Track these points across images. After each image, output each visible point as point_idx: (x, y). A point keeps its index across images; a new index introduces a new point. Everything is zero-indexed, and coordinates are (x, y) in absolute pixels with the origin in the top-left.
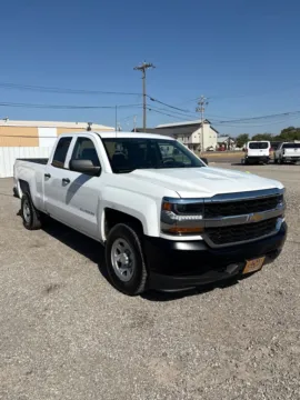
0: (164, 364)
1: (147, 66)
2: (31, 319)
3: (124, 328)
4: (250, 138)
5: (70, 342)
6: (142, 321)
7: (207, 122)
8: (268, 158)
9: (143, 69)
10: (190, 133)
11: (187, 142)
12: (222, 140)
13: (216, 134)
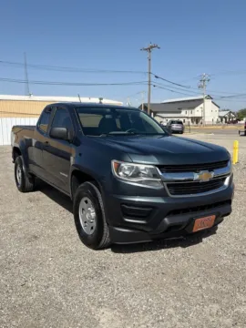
1: (152, 47)
7: (209, 97)
9: (149, 49)
10: (194, 108)
11: (190, 116)
12: (223, 114)
13: (217, 109)
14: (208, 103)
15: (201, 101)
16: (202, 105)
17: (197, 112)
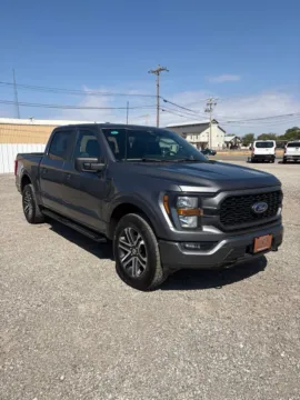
1: (161, 70)
4: (255, 137)
7: (215, 122)
9: (158, 72)
10: (199, 133)
11: (196, 141)
12: (229, 139)
13: (223, 134)
14: (214, 127)
15: (206, 125)
16: (208, 130)
17: (203, 137)
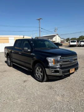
0: (59, 97)
1: (40, 19)
2: (23, 88)
3: (47, 89)
4: (70, 39)
5: (34, 93)
6: (51, 88)
8: (76, 45)
12: (62, 40)
13: (60, 38)
15: (55, 36)
